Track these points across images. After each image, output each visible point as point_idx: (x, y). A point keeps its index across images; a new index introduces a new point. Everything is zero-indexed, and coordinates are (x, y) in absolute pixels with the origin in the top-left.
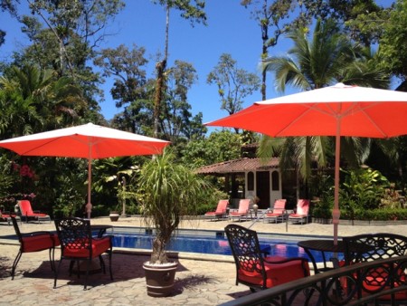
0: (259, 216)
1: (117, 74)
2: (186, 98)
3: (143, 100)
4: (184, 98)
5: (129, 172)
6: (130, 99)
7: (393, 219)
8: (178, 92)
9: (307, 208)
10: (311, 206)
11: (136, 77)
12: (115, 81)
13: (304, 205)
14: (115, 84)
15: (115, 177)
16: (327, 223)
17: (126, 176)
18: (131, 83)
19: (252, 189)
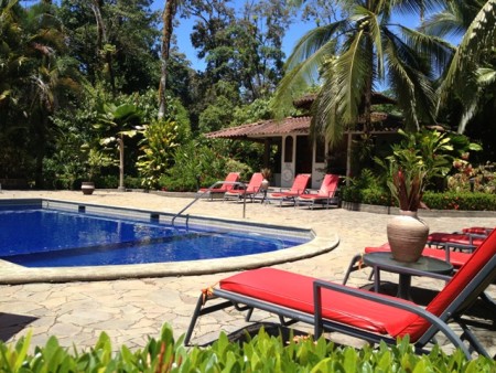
0: (269, 195)
1: (198, 14)
2: (280, 44)
3: (224, 48)
4: (278, 44)
5: (132, 134)
6: (211, 46)
7: (452, 208)
8: (270, 36)
9: (334, 187)
10: (340, 183)
11: (222, 17)
12: (195, 24)
13: (331, 183)
14: (195, 28)
15: (113, 139)
16: (357, 210)
17: (126, 137)
18: (212, 24)
19: (291, 161)
